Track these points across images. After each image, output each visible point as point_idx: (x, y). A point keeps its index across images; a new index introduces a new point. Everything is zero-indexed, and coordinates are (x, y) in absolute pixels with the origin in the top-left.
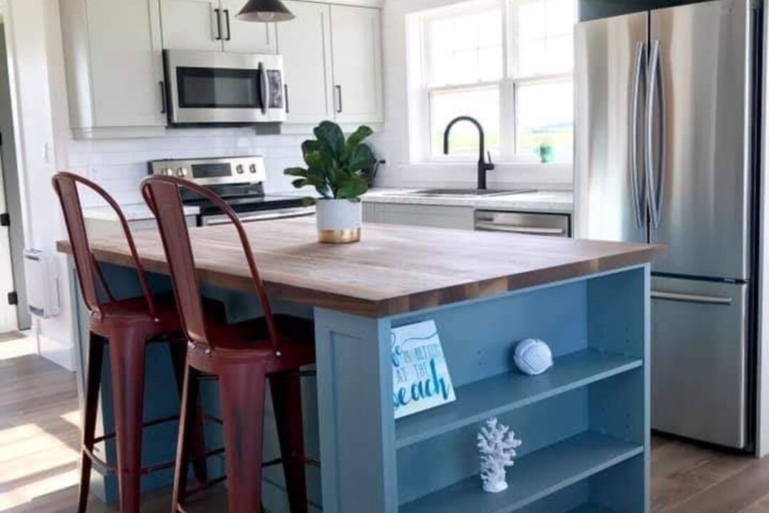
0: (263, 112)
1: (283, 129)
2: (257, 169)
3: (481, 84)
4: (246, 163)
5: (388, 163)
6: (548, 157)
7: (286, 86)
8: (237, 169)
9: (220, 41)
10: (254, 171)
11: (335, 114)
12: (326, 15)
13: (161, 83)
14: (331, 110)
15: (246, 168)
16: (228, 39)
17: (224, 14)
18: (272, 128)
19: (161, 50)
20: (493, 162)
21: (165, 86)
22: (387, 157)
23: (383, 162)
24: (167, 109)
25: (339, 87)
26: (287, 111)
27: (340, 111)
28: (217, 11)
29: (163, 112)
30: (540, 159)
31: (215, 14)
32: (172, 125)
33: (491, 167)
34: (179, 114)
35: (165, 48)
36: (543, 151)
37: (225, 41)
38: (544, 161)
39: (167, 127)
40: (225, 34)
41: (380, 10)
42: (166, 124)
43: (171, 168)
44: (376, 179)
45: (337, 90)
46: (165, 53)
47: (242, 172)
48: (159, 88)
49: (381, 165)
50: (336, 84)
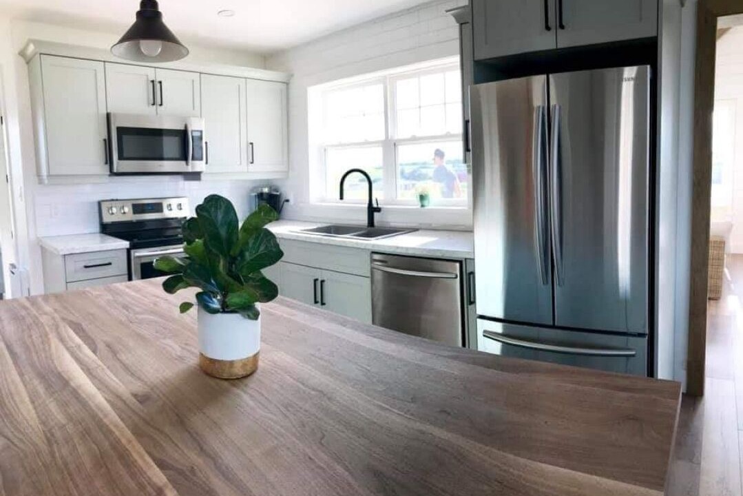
0: (187, 164)
1: (203, 176)
2: (182, 207)
3: (367, 143)
4: (174, 202)
5: (292, 202)
6: (426, 203)
7: (206, 143)
8: (168, 207)
9: (155, 106)
10: (181, 209)
11: (248, 165)
12: (242, 87)
13: (105, 140)
14: (244, 162)
15: (174, 207)
16: (161, 105)
17: (158, 85)
18: (196, 176)
19: (105, 112)
20: (379, 206)
21: (108, 143)
22: (291, 198)
23: (287, 201)
24: (109, 161)
25: (252, 144)
26: (207, 163)
27: (252, 163)
28: (153, 81)
29: (106, 163)
30: (420, 204)
31: (151, 84)
32: (113, 174)
33: (378, 210)
34: (119, 165)
35: (109, 111)
36: (422, 198)
37: (158, 107)
38: (422, 206)
39: (110, 175)
40: (159, 101)
41: (287, 84)
42: (108, 173)
43: (116, 207)
44: (283, 213)
45: (251, 146)
46: (108, 116)
47: (171, 210)
48: (102, 143)
49: (286, 203)
50: (249, 142)
